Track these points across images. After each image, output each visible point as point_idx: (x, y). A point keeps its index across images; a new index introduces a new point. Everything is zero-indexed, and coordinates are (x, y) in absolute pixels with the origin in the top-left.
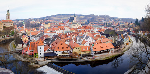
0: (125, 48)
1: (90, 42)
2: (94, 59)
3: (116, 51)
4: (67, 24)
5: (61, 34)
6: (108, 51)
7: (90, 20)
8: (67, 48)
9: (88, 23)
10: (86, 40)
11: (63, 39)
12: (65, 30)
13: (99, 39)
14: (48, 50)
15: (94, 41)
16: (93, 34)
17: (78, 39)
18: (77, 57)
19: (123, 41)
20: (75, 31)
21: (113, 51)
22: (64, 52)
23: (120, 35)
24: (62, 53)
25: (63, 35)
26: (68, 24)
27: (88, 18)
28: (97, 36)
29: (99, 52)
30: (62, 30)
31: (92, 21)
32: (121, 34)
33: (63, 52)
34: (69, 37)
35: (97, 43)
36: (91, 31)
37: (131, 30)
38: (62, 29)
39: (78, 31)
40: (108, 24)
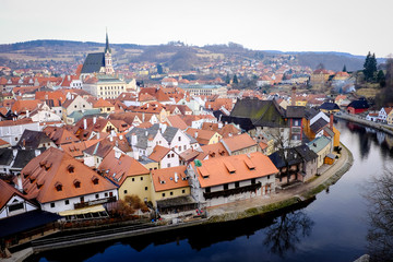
0: (318, 175)
1: (183, 150)
2: (203, 217)
3: (283, 186)
4: (76, 83)
5: (59, 125)
6: (254, 186)
7: (166, 65)
8: (96, 182)
9: (159, 76)
10: (164, 144)
11: (71, 146)
12: (71, 109)
13: (214, 139)
14: (10, 203)
15: (197, 147)
16: (189, 121)
17: (134, 140)
18: (139, 213)
19: (311, 148)
20: (112, 109)
21: (274, 186)
22: (86, 200)
23: (297, 123)
24: (77, 207)
25: (67, 128)
26: (79, 81)
27: (160, 55)
28: (204, 126)
29: (221, 189)
30: (58, 109)
31: (175, 69)
32: (299, 119)
33: (78, 201)
34: (95, 137)
35: (212, 155)
36: (180, 107)
37: (341, 101)
38: (56, 102)
39: (126, 109)
40: (241, 77)
